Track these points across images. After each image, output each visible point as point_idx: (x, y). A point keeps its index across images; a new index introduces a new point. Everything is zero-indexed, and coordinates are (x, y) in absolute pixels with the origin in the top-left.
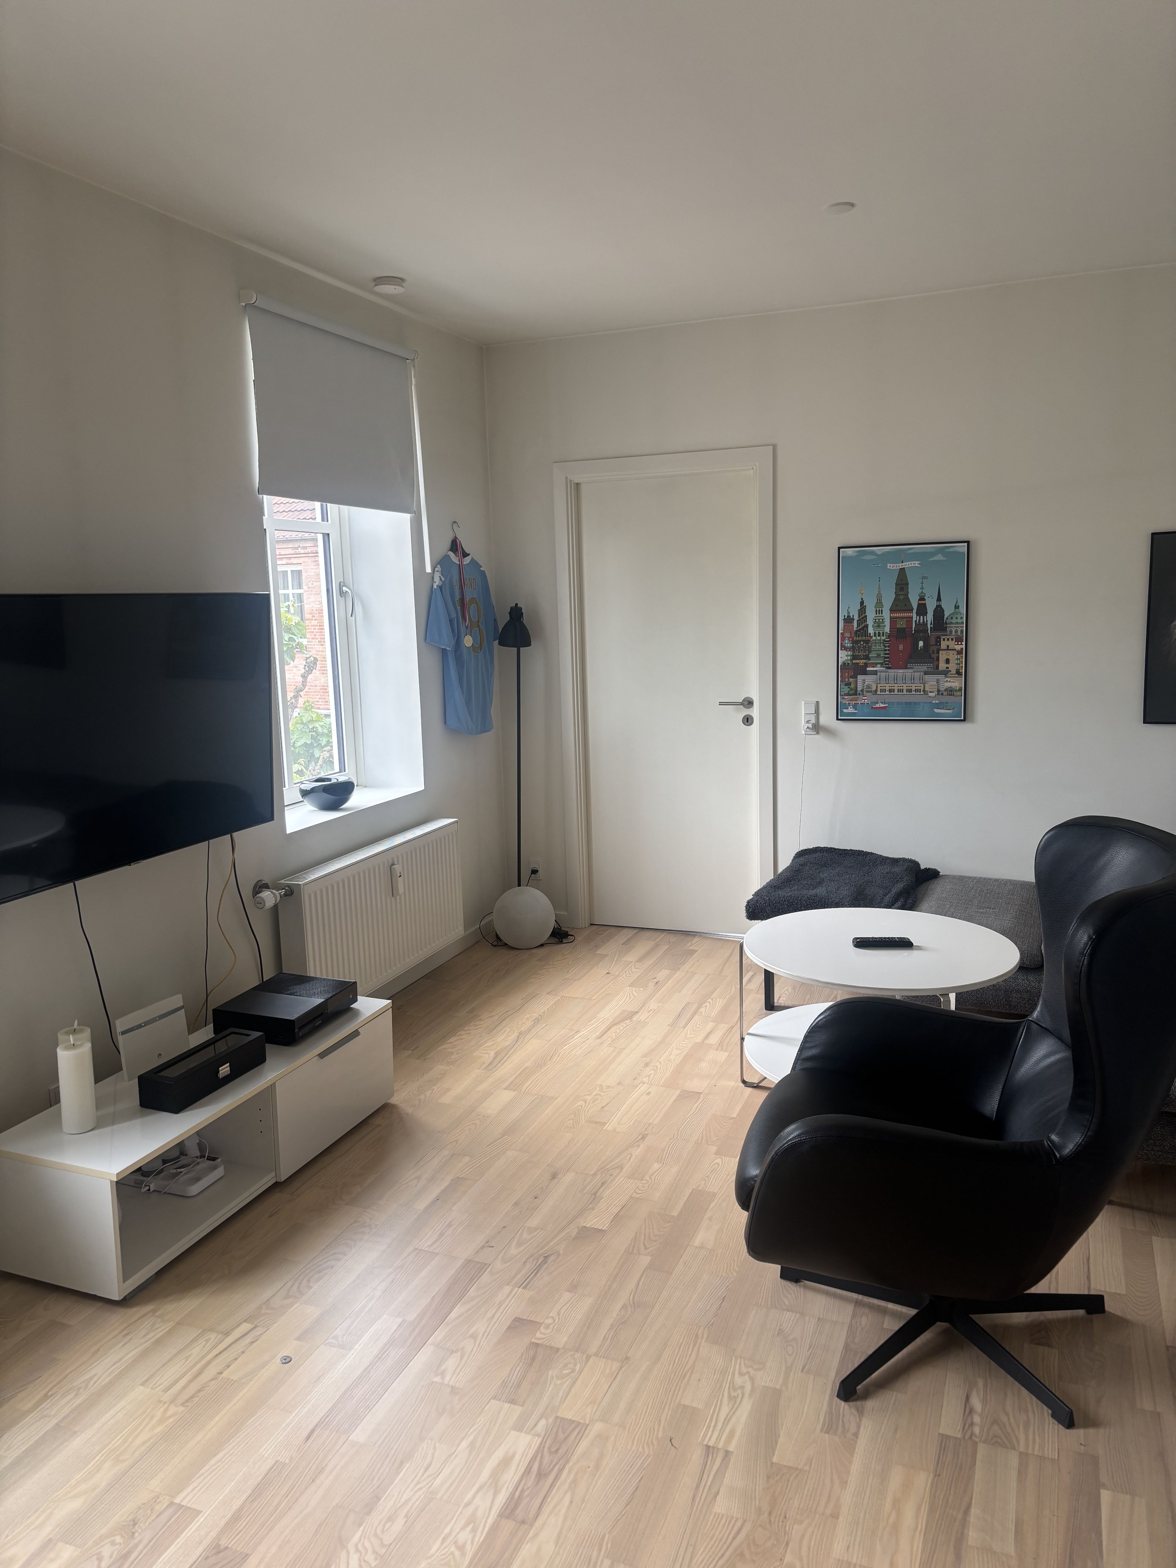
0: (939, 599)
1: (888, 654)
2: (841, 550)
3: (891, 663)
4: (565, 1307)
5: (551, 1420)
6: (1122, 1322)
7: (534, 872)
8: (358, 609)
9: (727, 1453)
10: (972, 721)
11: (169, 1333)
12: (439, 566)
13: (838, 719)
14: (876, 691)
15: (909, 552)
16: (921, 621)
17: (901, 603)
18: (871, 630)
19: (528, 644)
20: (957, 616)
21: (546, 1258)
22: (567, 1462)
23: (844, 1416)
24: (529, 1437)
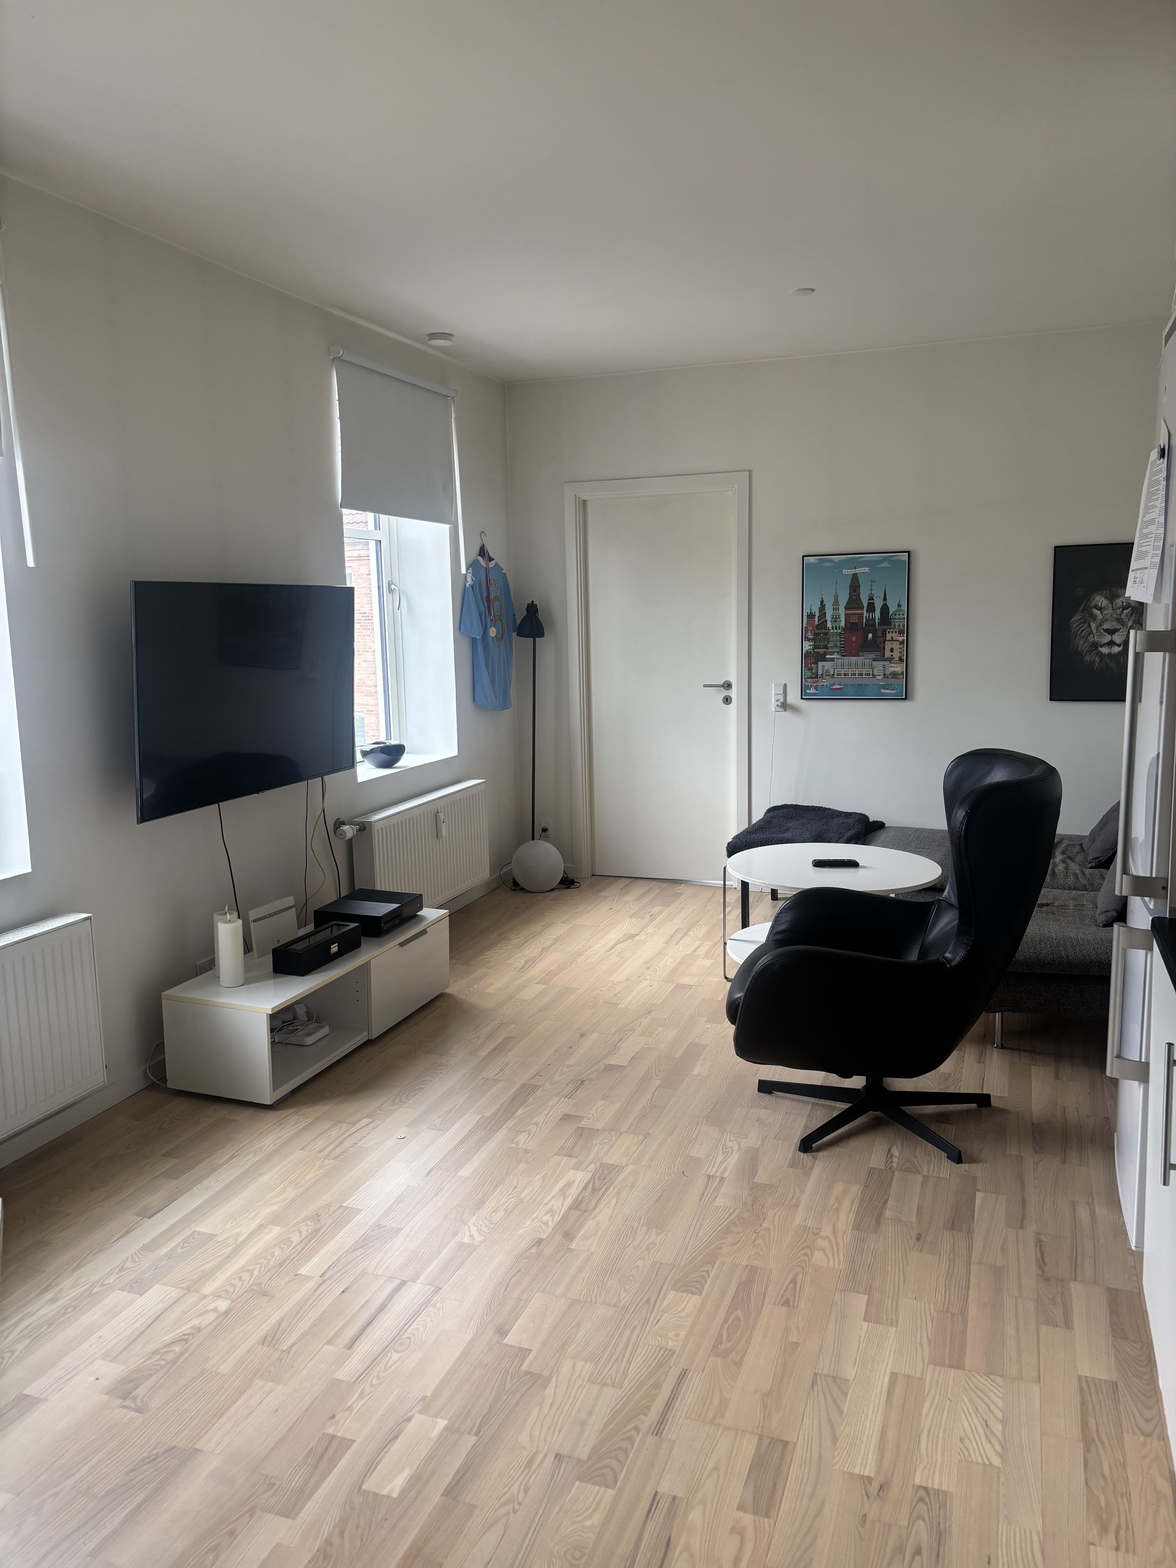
0: (885, 599)
1: (843, 644)
2: (805, 558)
3: (847, 651)
4: (601, 1108)
5: (598, 1165)
6: (1003, 1111)
7: (545, 830)
8: (404, 603)
9: (722, 1179)
10: (912, 699)
11: (311, 1124)
12: (470, 568)
13: (802, 698)
14: (834, 675)
15: (861, 560)
16: (871, 617)
17: (854, 602)
18: (829, 625)
19: (542, 636)
20: (900, 613)
21: (583, 1082)
22: (612, 1184)
23: (803, 1159)
24: (584, 1173)
